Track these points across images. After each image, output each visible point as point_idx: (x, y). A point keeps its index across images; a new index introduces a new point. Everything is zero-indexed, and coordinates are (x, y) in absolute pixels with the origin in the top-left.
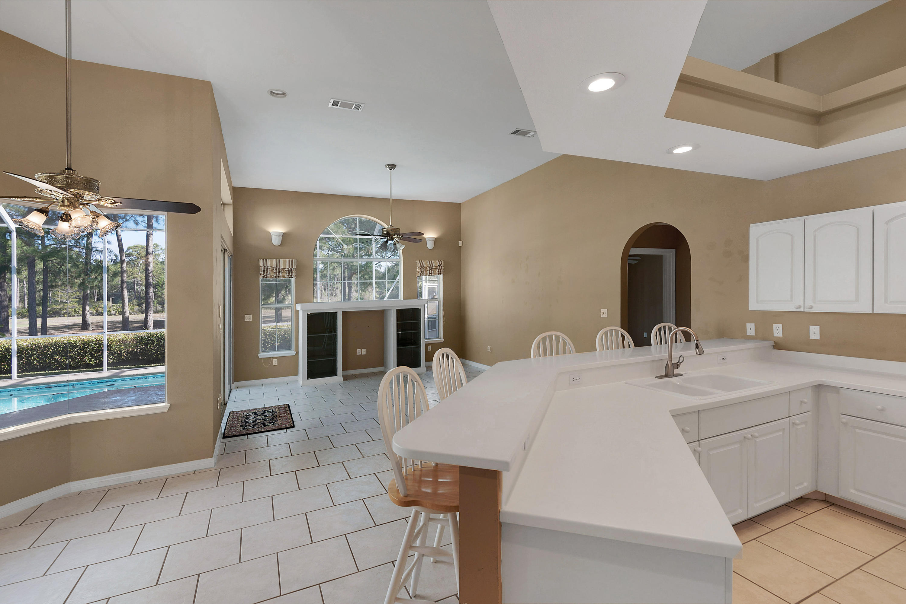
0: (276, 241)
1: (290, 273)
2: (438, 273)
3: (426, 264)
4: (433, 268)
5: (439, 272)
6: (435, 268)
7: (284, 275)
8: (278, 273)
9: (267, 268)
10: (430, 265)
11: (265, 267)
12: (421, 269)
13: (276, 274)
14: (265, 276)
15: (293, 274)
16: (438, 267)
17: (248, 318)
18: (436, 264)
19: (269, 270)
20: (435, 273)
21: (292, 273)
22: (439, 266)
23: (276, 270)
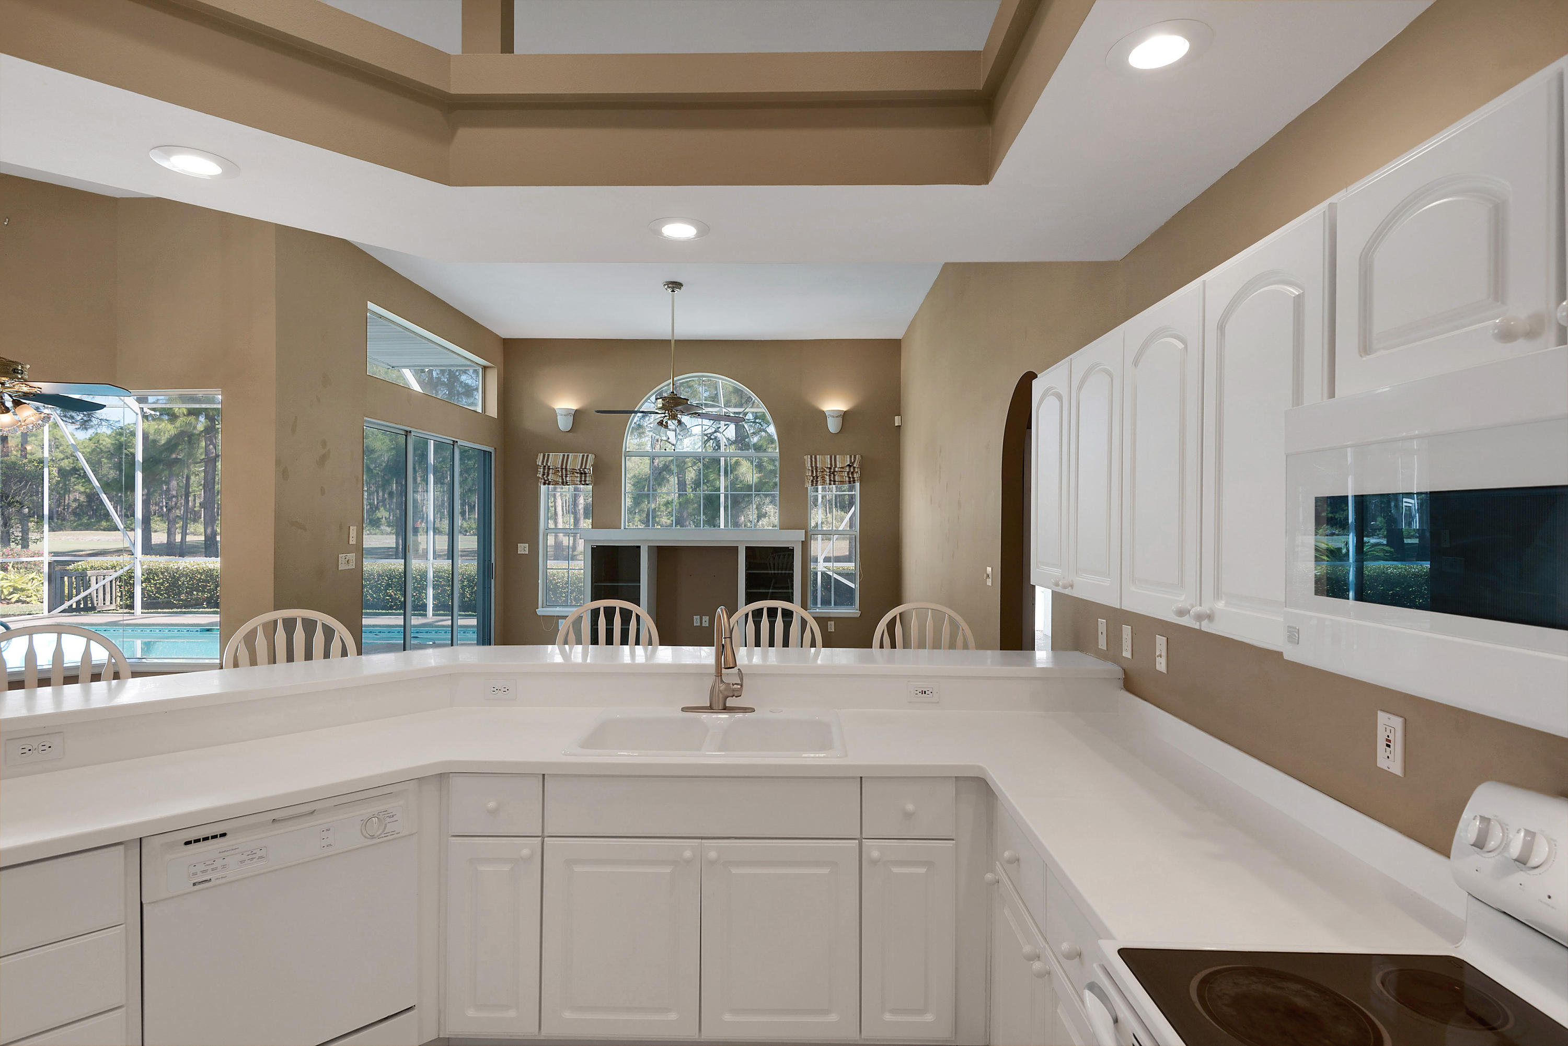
0: (564, 424)
1: (583, 477)
2: (847, 479)
3: (823, 462)
4: (837, 469)
5: (849, 478)
6: (839, 470)
7: (573, 481)
8: (564, 477)
9: (549, 469)
10: (831, 465)
11: (545, 466)
12: (812, 471)
13: (563, 479)
14: (547, 482)
15: (587, 479)
16: (847, 469)
17: (523, 549)
18: (843, 461)
19: (551, 471)
20: (842, 480)
21: (585, 477)
22: (849, 465)
23: (562, 472)
